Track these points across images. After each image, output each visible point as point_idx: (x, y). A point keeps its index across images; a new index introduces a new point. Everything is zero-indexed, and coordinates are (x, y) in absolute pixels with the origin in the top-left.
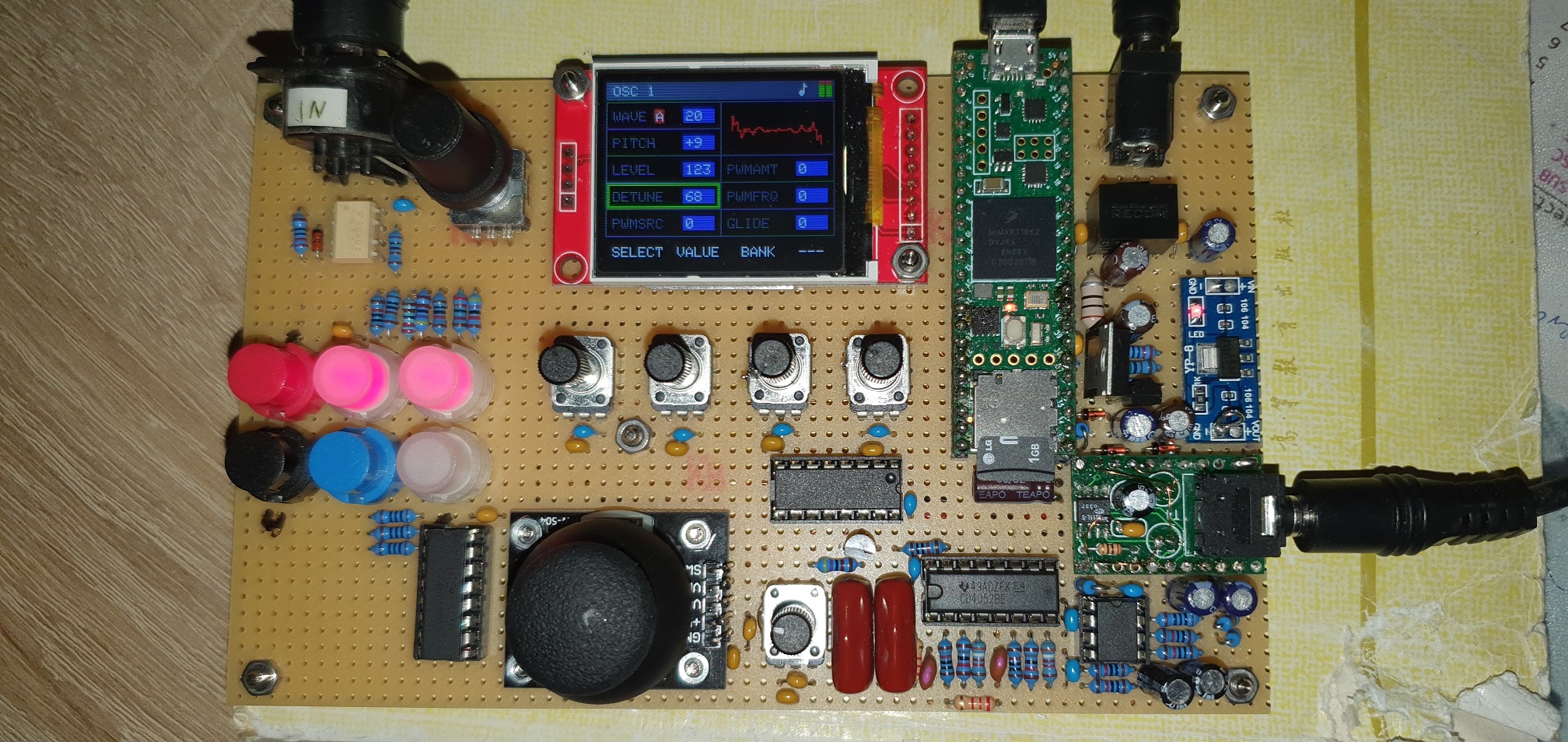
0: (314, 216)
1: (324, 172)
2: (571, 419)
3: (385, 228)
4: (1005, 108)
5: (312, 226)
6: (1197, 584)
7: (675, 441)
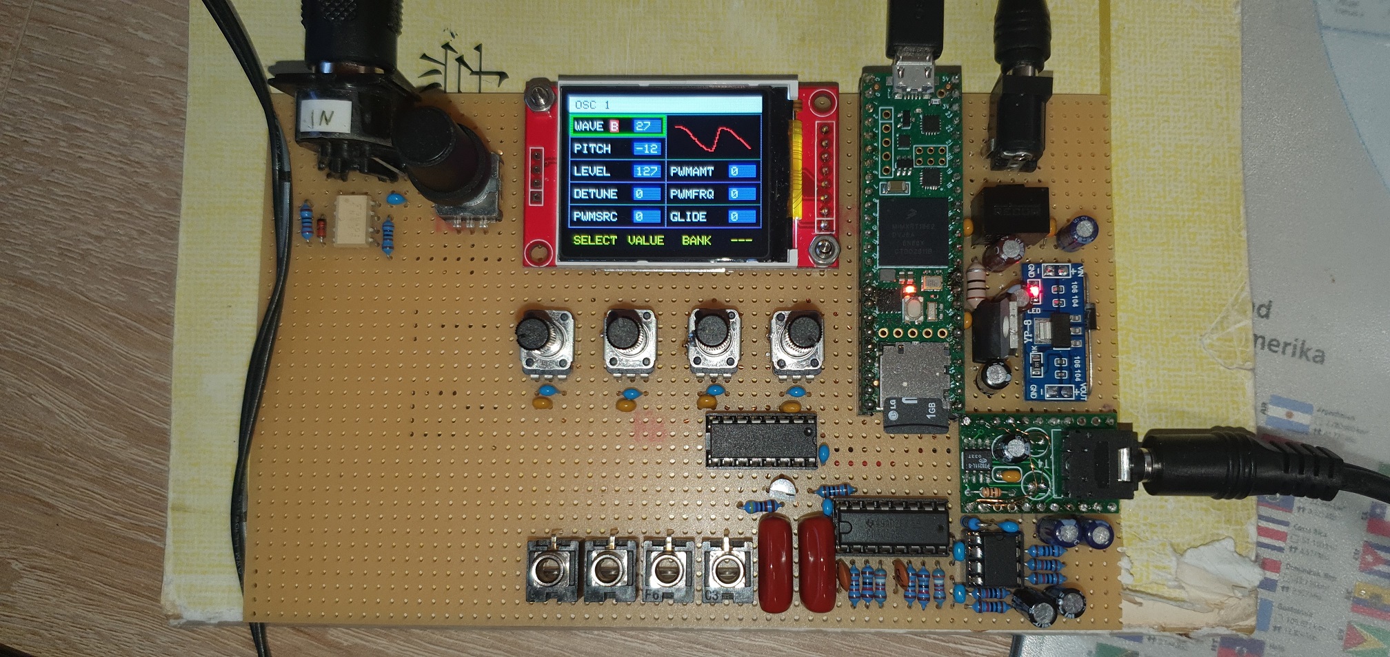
0: (318, 207)
1: (327, 170)
2: (537, 380)
3: (379, 218)
4: (906, 123)
5: (316, 215)
6: (1064, 522)
7: (625, 399)
